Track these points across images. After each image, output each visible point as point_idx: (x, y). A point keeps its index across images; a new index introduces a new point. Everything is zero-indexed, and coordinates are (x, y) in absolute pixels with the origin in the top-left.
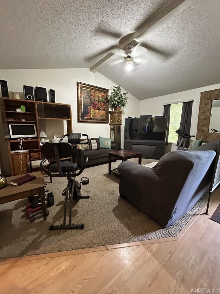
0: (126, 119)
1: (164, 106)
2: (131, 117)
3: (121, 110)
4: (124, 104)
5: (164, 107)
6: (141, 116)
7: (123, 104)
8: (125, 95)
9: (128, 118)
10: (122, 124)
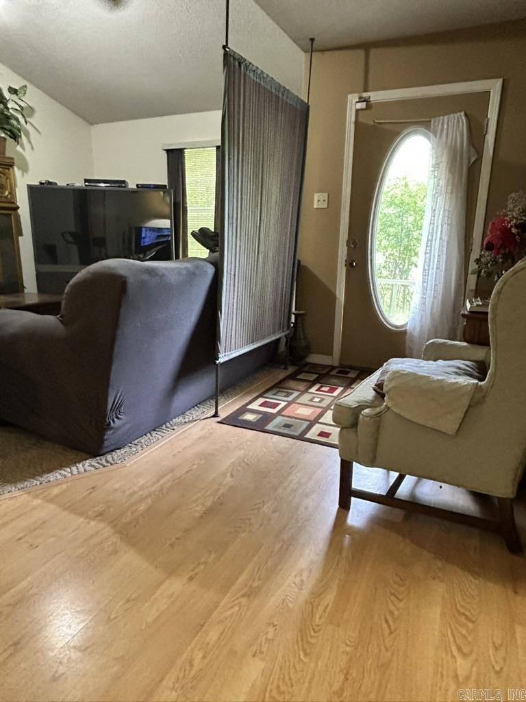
0: (31, 189)
1: (168, 151)
2: (50, 183)
3: (8, 154)
4: (15, 131)
5: (165, 155)
6: (86, 181)
7: (10, 131)
8: (14, 97)
9: (41, 183)
10: (18, 208)
